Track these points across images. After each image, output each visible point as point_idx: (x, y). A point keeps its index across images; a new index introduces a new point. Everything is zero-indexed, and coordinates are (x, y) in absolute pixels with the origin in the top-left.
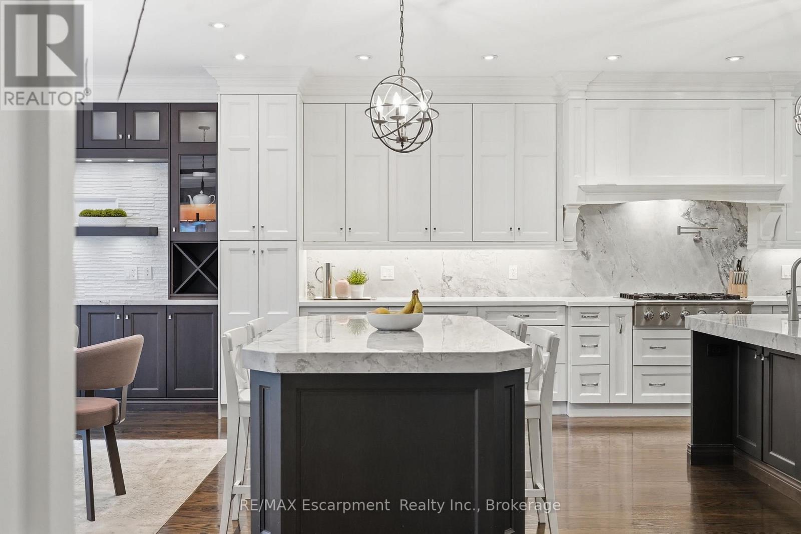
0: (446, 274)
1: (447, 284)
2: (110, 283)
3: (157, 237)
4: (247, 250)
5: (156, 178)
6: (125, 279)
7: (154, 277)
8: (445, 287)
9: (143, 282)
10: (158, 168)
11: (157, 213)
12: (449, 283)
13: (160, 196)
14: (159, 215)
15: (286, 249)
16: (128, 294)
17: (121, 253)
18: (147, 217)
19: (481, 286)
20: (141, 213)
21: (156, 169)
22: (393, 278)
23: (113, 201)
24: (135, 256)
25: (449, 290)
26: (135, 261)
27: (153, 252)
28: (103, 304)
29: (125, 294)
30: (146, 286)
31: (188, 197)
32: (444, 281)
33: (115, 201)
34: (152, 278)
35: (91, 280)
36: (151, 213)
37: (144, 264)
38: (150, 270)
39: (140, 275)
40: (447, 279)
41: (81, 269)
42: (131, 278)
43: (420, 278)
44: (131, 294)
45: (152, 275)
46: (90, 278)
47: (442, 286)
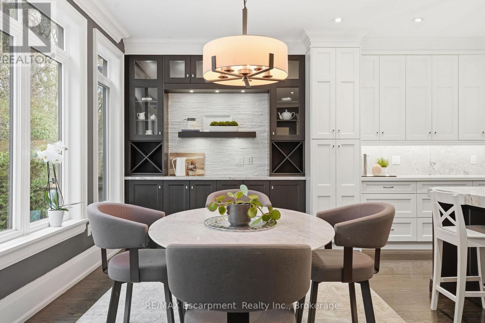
0: (432, 161)
1: (433, 167)
2: (226, 167)
3: (256, 139)
4: (329, 145)
5: (254, 103)
6: (236, 164)
7: (253, 163)
8: (431, 169)
9: (247, 166)
10: (255, 96)
11: (255, 124)
12: (434, 167)
13: (257, 113)
14: (256, 125)
15: (353, 145)
16: (237, 173)
17: (233, 148)
18: (249, 126)
19: (453, 168)
20: (245, 124)
21: (255, 97)
22: (399, 163)
23: (229, 116)
24: (242, 150)
25: (433, 170)
26: (242, 153)
27: (253, 148)
28: (232, 179)
29: (236, 173)
30: (249, 168)
31: (279, 114)
32: (431, 165)
33: (230, 117)
34: (252, 163)
35: (215, 165)
36: (251, 124)
37: (247, 155)
38: (251, 159)
39: (244, 162)
40: (433, 164)
41: (209, 158)
42: (240, 164)
43: (416, 163)
44: (239, 173)
45: (252, 162)
46: (214, 164)
47: (429, 168)
